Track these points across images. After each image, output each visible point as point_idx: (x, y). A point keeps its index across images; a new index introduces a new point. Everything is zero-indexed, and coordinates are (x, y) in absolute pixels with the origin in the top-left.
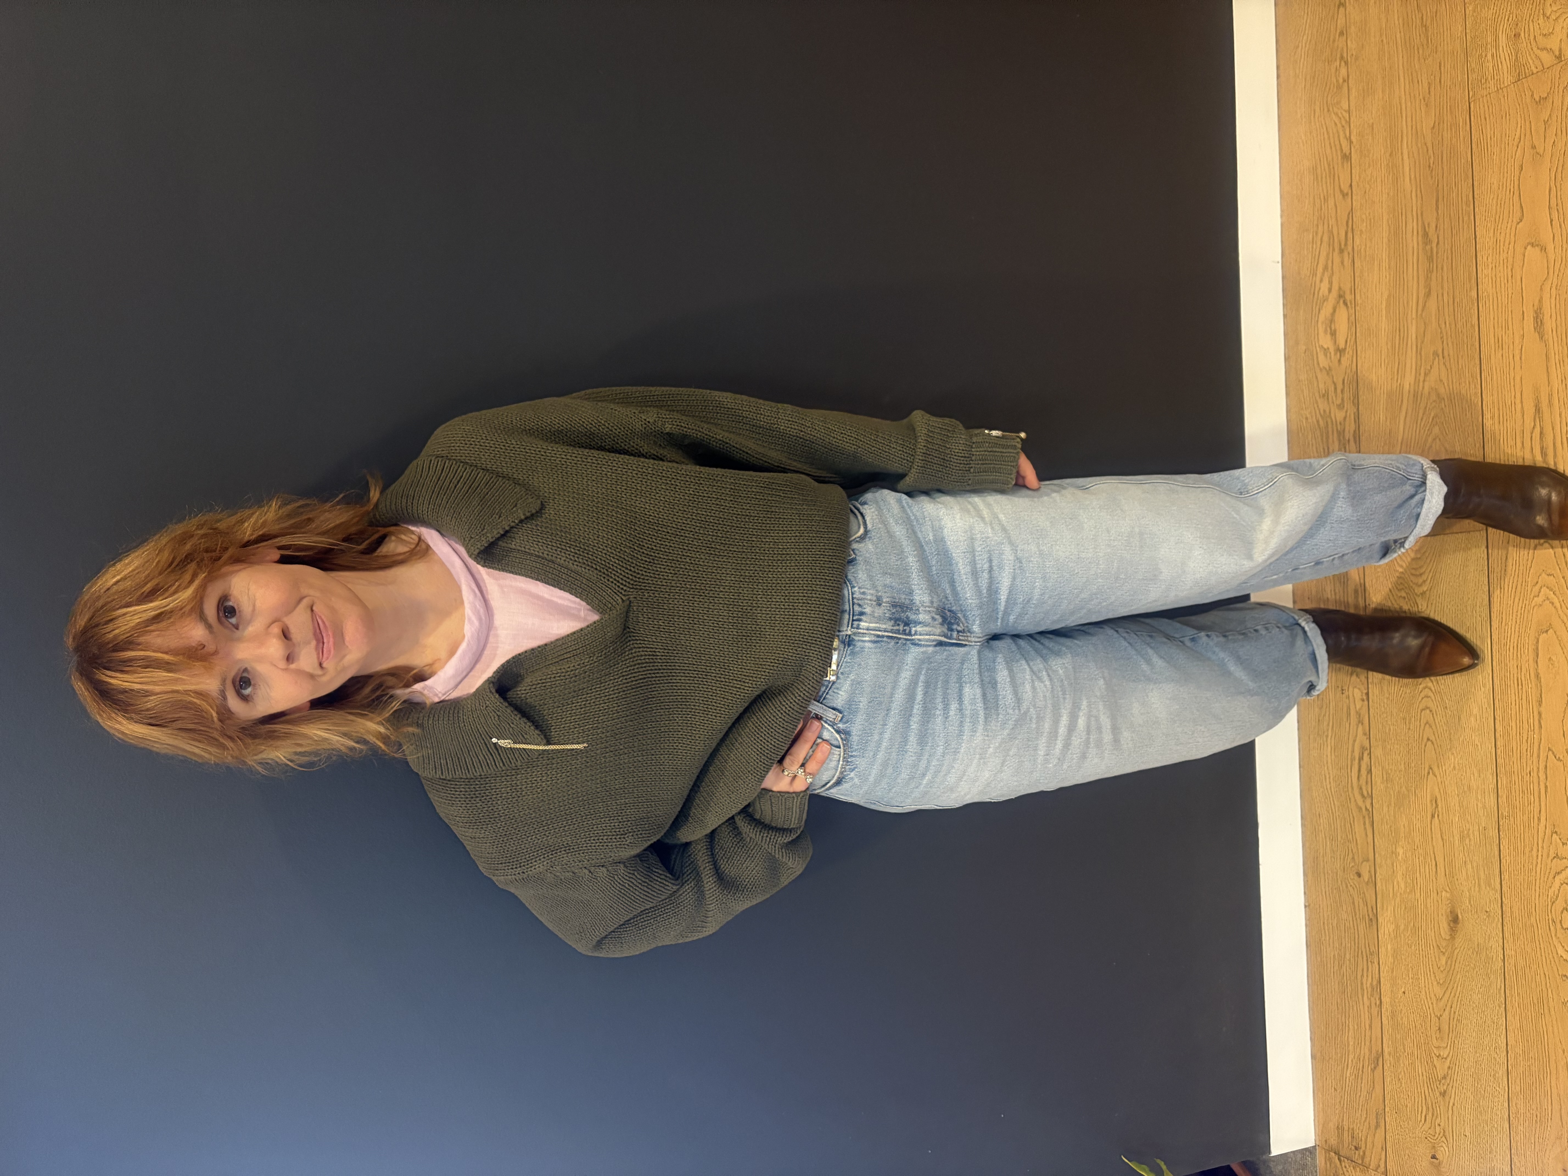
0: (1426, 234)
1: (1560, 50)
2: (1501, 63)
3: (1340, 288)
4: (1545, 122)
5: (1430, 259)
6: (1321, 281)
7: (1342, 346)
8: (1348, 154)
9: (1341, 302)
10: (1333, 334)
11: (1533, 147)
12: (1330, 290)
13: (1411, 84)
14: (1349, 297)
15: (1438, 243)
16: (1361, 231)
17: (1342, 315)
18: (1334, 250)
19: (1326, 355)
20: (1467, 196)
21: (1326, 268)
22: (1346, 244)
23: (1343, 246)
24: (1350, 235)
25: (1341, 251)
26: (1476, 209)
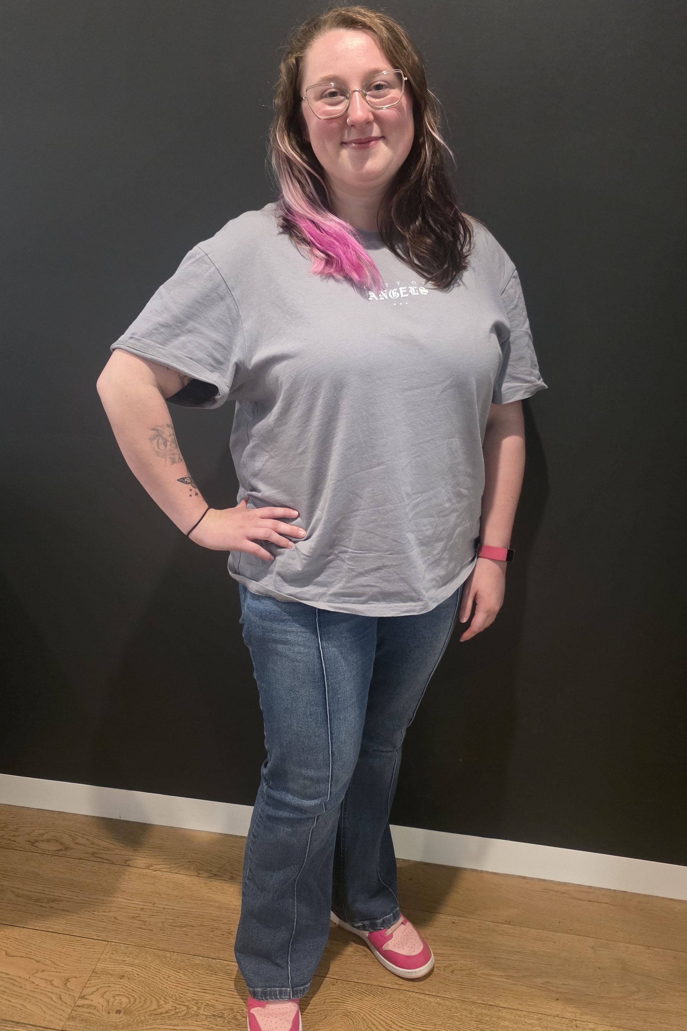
0: (53, 901)
1: (87, 999)
2: (114, 965)
3: (72, 849)
4: (51, 981)
5: (38, 900)
6: (87, 840)
7: (36, 844)
8: (151, 868)
9: (63, 848)
10: (48, 841)
11: (43, 971)
12: (76, 843)
13: (156, 911)
14: (61, 853)
15: (42, 906)
16: (93, 867)
17: (53, 847)
18: (99, 849)
19: (40, 834)
20: (53, 928)
21: (93, 843)
22: (95, 857)
23: (95, 855)
24: (99, 860)
25: (93, 854)
26: (39, 932)
